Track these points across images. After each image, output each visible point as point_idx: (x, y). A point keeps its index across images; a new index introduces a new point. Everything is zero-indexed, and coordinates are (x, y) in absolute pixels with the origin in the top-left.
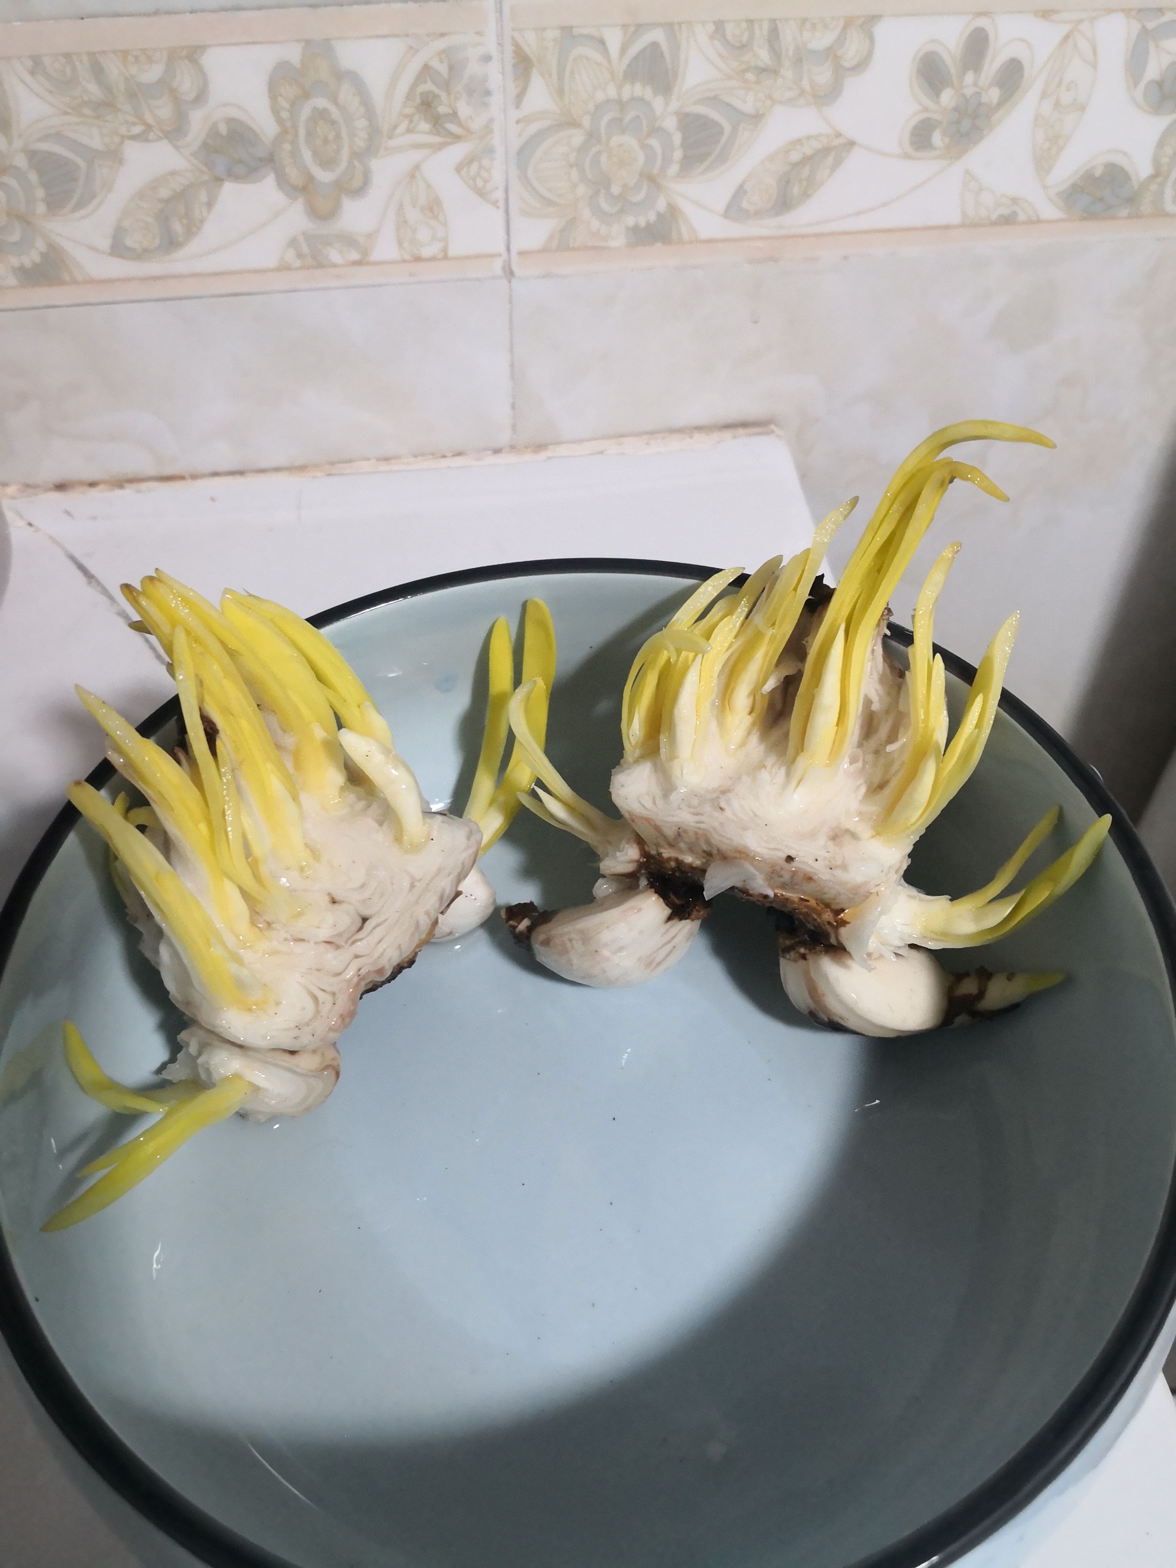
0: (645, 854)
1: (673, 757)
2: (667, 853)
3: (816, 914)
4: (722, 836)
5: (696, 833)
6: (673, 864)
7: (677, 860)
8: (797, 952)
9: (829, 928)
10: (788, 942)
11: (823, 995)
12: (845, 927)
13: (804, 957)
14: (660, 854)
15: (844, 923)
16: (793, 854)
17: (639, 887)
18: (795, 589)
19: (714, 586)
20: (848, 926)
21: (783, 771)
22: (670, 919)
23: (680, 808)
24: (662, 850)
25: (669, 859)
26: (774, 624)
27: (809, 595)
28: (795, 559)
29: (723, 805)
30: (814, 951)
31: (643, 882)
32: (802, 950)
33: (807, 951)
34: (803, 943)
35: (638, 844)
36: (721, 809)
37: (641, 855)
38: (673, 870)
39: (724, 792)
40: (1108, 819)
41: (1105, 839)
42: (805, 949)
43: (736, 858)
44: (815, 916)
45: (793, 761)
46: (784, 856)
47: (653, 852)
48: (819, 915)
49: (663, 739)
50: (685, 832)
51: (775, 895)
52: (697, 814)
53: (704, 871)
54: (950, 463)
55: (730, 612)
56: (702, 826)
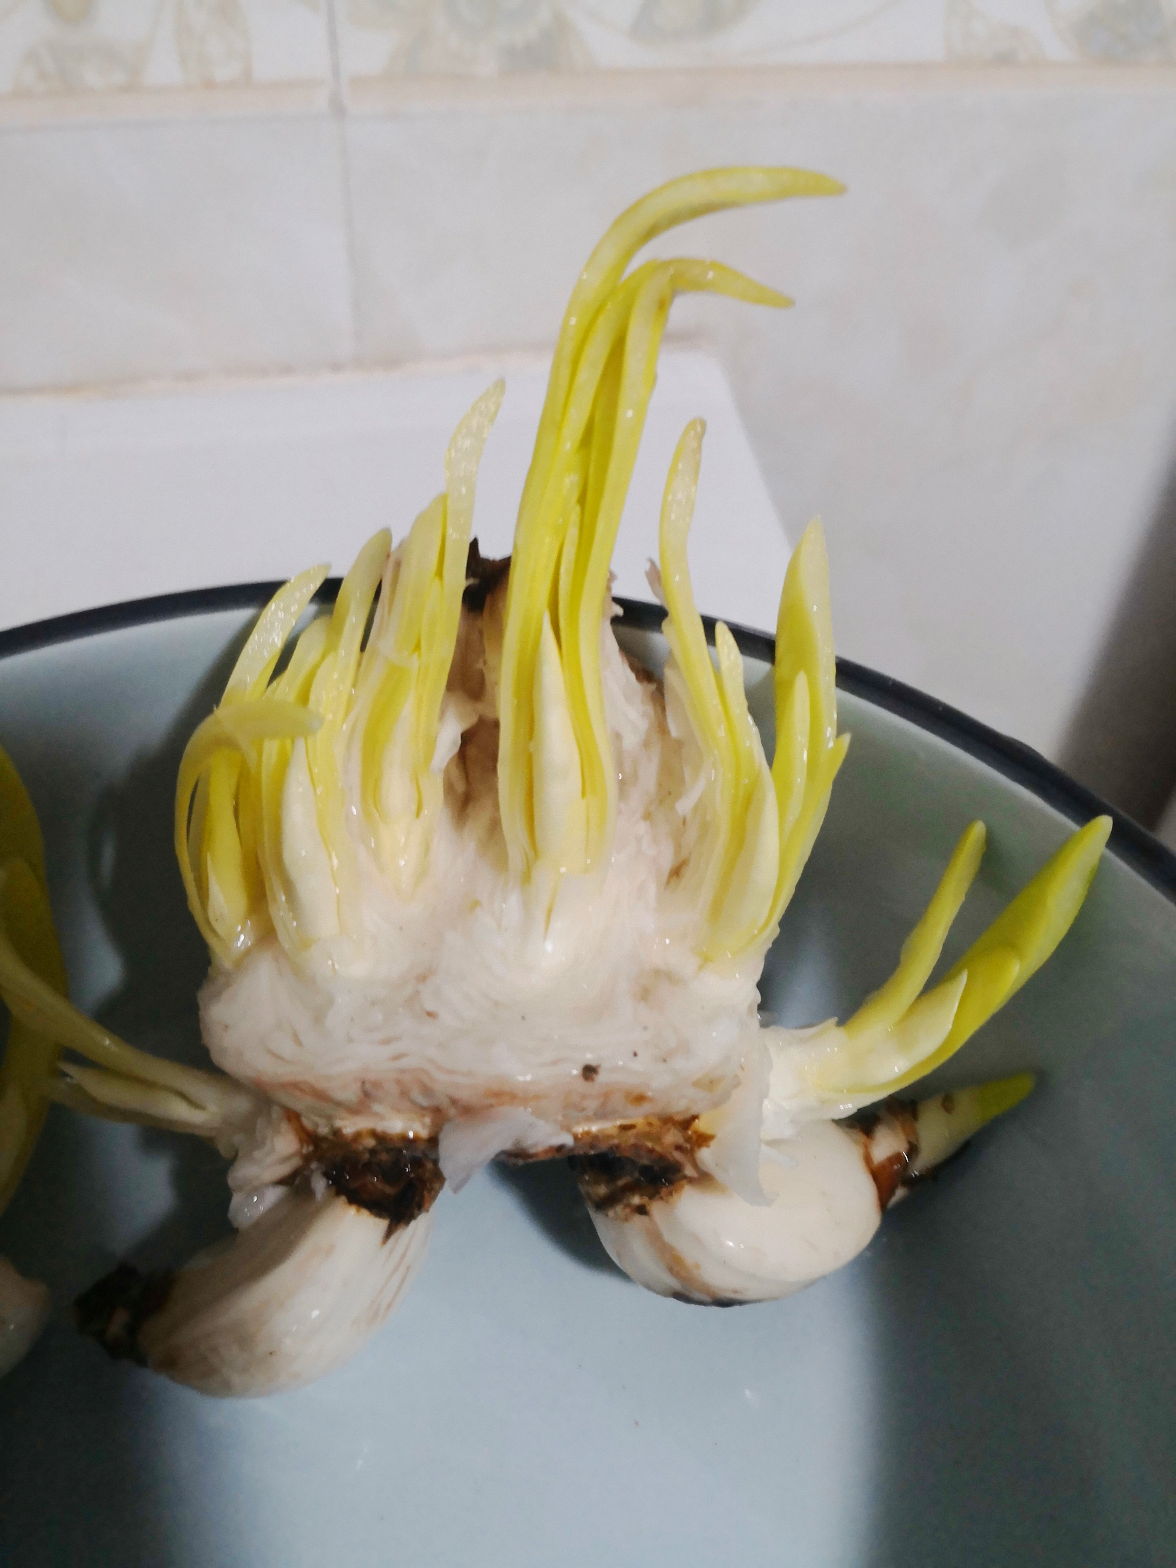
0: (309, 1137)
1: (305, 943)
2: (349, 1126)
3: (651, 1140)
4: (452, 1072)
5: (398, 1082)
6: (370, 1143)
7: (374, 1134)
8: (628, 1205)
9: (678, 1156)
10: (602, 1190)
11: (698, 1266)
12: (708, 1146)
13: (642, 1210)
14: (337, 1132)
15: (703, 1139)
16: (589, 1058)
17: (315, 1198)
18: (440, 573)
19: (286, 610)
20: (713, 1143)
21: (514, 901)
22: (389, 1233)
23: (350, 1040)
24: (338, 1123)
25: (358, 1136)
26: (418, 646)
27: (467, 577)
28: (422, 520)
29: (430, 1007)
30: (657, 1196)
31: (320, 1185)
32: (636, 1200)
33: (645, 1200)
34: (632, 1188)
35: (289, 1120)
36: (430, 1014)
37: (301, 1141)
38: (373, 1152)
39: (423, 978)
40: (1104, 824)
41: (1103, 859)
42: (642, 1195)
43: (491, 1106)
44: (649, 1145)
45: (527, 877)
46: (576, 1072)
47: (324, 1130)
48: (658, 1139)
49: (279, 909)
50: (377, 1085)
51: (576, 1138)
52: (387, 1042)
53: (433, 1141)
54: (658, 266)
55: (331, 647)
56: (404, 1063)
